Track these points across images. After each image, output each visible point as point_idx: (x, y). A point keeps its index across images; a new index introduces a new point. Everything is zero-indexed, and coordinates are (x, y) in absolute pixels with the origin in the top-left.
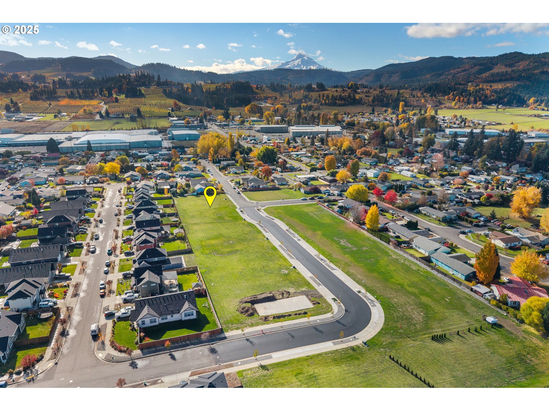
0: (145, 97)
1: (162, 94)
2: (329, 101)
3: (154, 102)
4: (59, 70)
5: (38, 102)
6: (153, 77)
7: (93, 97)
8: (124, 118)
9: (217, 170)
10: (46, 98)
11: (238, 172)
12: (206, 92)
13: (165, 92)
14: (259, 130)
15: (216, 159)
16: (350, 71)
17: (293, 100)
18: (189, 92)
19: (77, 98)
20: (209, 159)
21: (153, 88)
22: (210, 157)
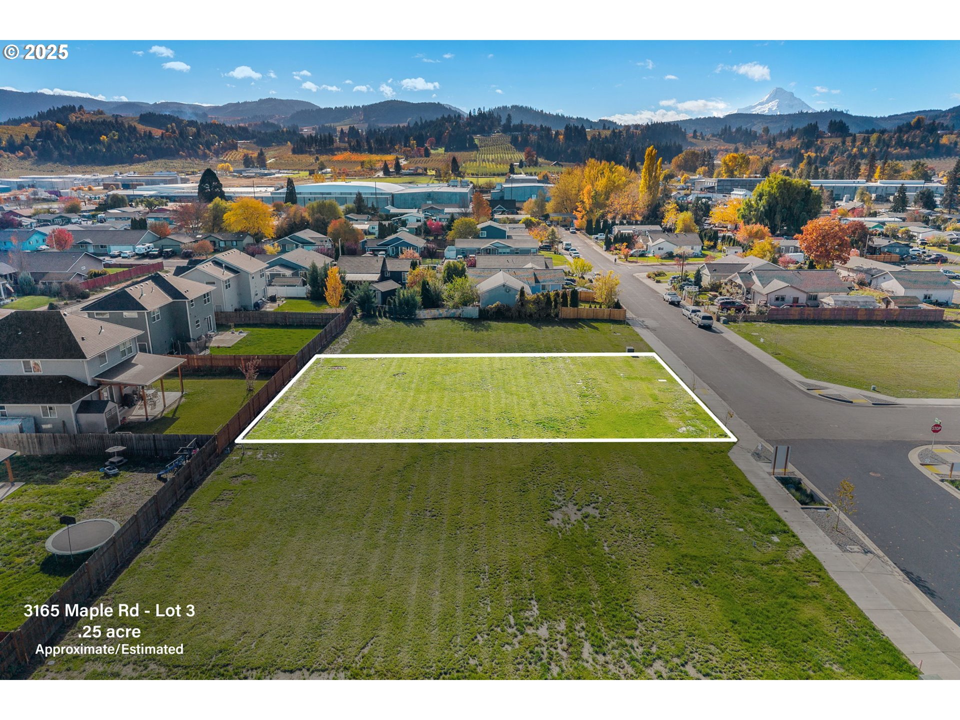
0: (478, 150)
1: (510, 145)
2: (869, 148)
3: (491, 157)
4: (360, 121)
5: (301, 157)
6: (499, 120)
7: (391, 150)
8: (426, 175)
9: (596, 248)
10: (317, 151)
11: (677, 251)
12: (592, 139)
13: (514, 142)
14: (713, 188)
15: (598, 222)
16: (887, 116)
17: (776, 151)
18: (559, 141)
19: (365, 151)
20: (577, 223)
21: (495, 135)
22: (579, 215)
